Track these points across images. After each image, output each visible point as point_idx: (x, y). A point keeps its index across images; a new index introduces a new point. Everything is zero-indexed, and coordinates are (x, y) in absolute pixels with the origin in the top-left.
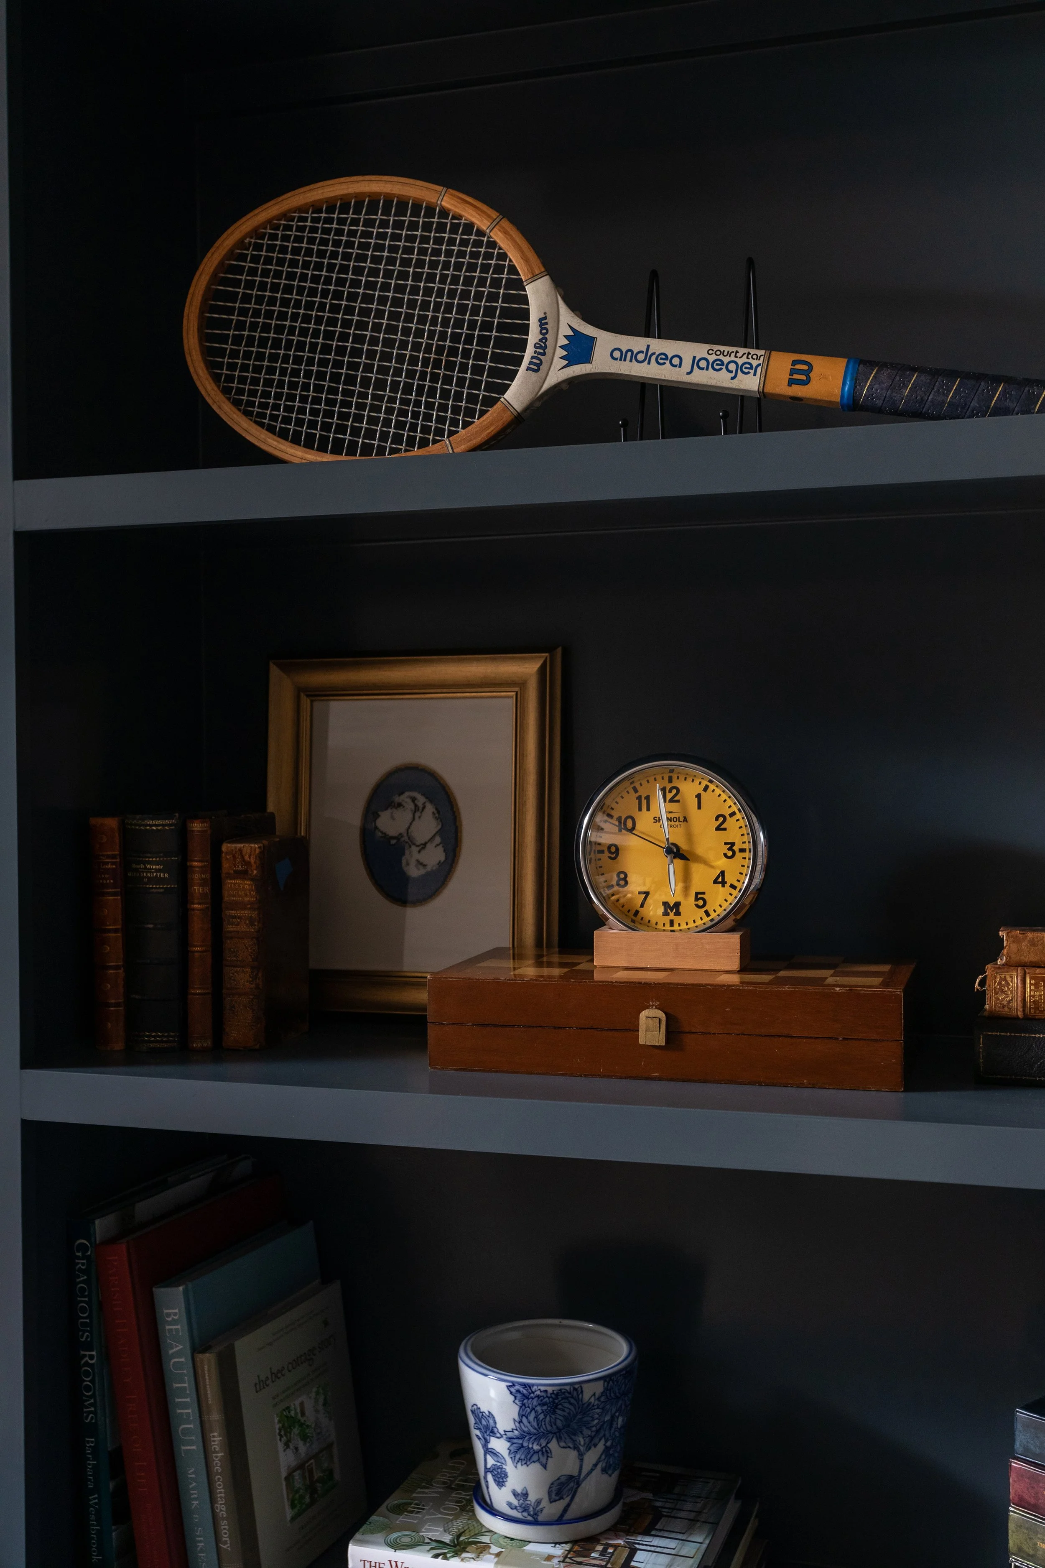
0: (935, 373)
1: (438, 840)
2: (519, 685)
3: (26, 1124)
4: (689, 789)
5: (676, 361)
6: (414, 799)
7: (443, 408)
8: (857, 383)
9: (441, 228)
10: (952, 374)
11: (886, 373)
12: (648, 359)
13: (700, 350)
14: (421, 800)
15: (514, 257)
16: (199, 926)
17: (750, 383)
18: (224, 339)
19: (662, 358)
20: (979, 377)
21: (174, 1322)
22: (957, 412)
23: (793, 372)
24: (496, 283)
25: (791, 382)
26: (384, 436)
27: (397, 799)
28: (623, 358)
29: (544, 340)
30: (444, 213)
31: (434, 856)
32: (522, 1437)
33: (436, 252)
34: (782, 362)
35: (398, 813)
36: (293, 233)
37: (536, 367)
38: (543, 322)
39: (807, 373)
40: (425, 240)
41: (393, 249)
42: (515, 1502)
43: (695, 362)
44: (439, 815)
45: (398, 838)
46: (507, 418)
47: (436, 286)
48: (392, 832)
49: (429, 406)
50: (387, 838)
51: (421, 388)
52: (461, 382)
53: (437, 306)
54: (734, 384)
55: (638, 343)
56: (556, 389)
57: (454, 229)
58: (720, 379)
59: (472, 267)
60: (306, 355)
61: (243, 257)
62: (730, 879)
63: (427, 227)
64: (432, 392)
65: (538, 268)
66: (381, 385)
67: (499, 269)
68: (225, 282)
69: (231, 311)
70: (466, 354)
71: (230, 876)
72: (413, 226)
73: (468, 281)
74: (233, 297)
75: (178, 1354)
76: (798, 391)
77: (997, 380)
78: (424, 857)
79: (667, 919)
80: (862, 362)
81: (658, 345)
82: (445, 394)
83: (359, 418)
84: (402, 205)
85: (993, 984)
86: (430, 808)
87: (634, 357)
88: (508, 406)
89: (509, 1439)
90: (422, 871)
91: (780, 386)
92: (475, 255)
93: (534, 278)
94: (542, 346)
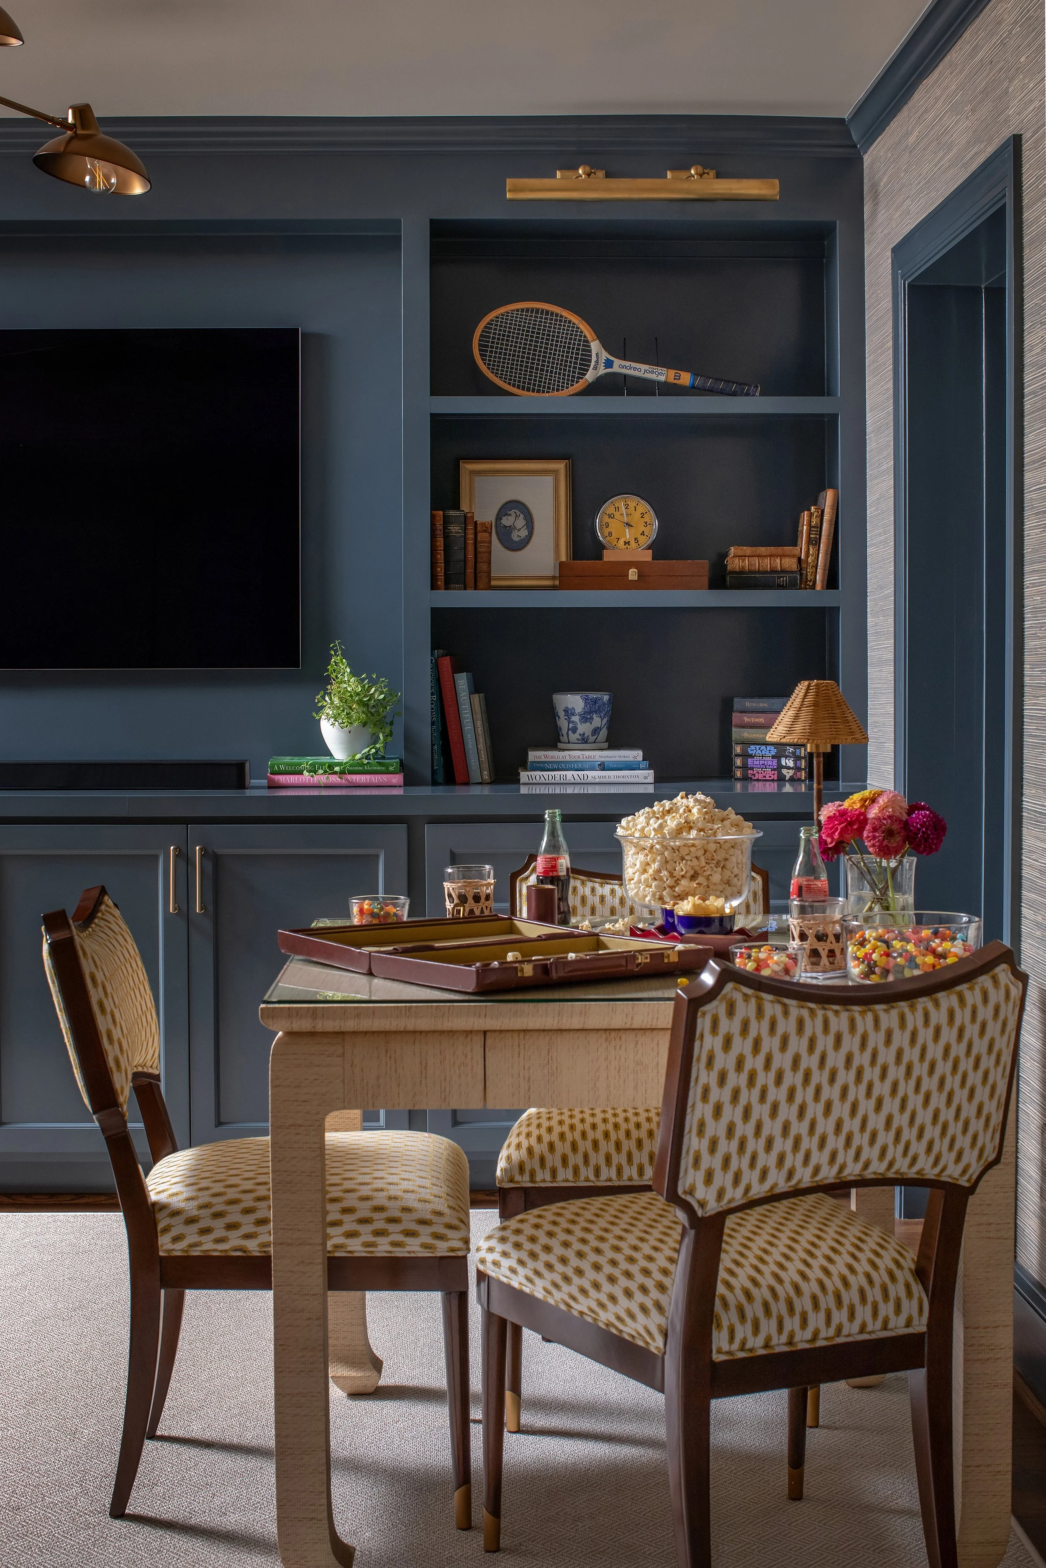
0: (717, 379)
1: (525, 527)
2: (555, 472)
3: (432, 608)
4: (632, 504)
5: (639, 370)
6: (515, 513)
7: (564, 379)
8: (694, 380)
9: (561, 321)
10: (722, 380)
11: (703, 378)
12: (630, 368)
13: (647, 367)
14: (518, 513)
15: (586, 333)
16: (470, 548)
17: (662, 378)
18: (487, 351)
19: (635, 369)
20: (729, 381)
21: (463, 685)
22: (734, 394)
23: (675, 376)
24: (580, 340)
25: (675, 379)
26: (544, 387)
27: (509, 513)
28: (622, 367)
29: (598, 360)
30: (562, 316)
31: (524, 533)
32: (584, 714)
33: (559, 329)
34: (672, 373)
35: (509, 517)
36: (509, 318)
37: (595, 368)
38: (597, 355)
39: (679, 376)
40: (555, 324)
41: (545, 326)
42: (580, 738)
43: (645, 371)
44: (525, 518)
45: (510, 527)
46: (587, 384)
47: (560, 340)
48: (507, 524)
49: (559, 378)
50: (505, 527)
51: (556, 372)
52: (569, 371)
53: (561, 346)
54: (657, 378)
55: (627, 363)
56: (601, 376)
57: (565, 322)
58: (653, 377)
59: (572, 335)
60: (516, 358)
61: (492, 324)
62: (646, 533)
63: (556, 320)
64: (560, 374)
65: (595, 337)
66: (552, 372)
67: (581, 336)
68: (487, 332)
69: (488, 342)
70: (571, 362)
71: (480, 532)
72: (551, 319)
73: (571, 339)
74: (489, 337)
75: (464, 696)
76: (676, 382)
77: (734, 383)
78: (520, 533)
79: (625, 547)
80: (695, 374)
81: (634, 365)
82: (564, 375)
83: (535, 380)
84: (547, 312)
85: (730, 562)
86: (522, 516)
87: (626, 368)
88: (587, 380)
89: (580, 715)
90: (519, 539)
91: (671, 380)
92: (572, 331)
93: (594, 340)
94: (597, 362)
